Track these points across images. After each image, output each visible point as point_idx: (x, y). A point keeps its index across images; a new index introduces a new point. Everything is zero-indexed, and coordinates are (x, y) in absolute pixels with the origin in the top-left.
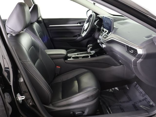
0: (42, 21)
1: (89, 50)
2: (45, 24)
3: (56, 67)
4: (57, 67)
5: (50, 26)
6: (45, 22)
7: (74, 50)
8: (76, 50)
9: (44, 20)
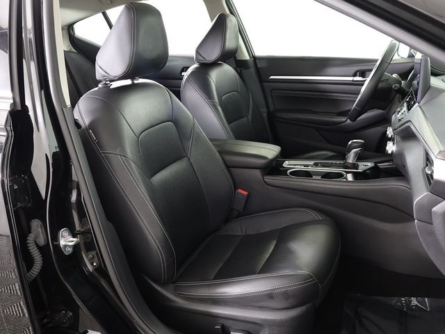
0: (251, 64)
1: (351, 158)
2: (258, 70)
3: (235, 190)
4: (240, 191)
5: (271, 77)
6: (259, 66)
7: (330, 154)
8: (334, 154)
9: (257, 61)
